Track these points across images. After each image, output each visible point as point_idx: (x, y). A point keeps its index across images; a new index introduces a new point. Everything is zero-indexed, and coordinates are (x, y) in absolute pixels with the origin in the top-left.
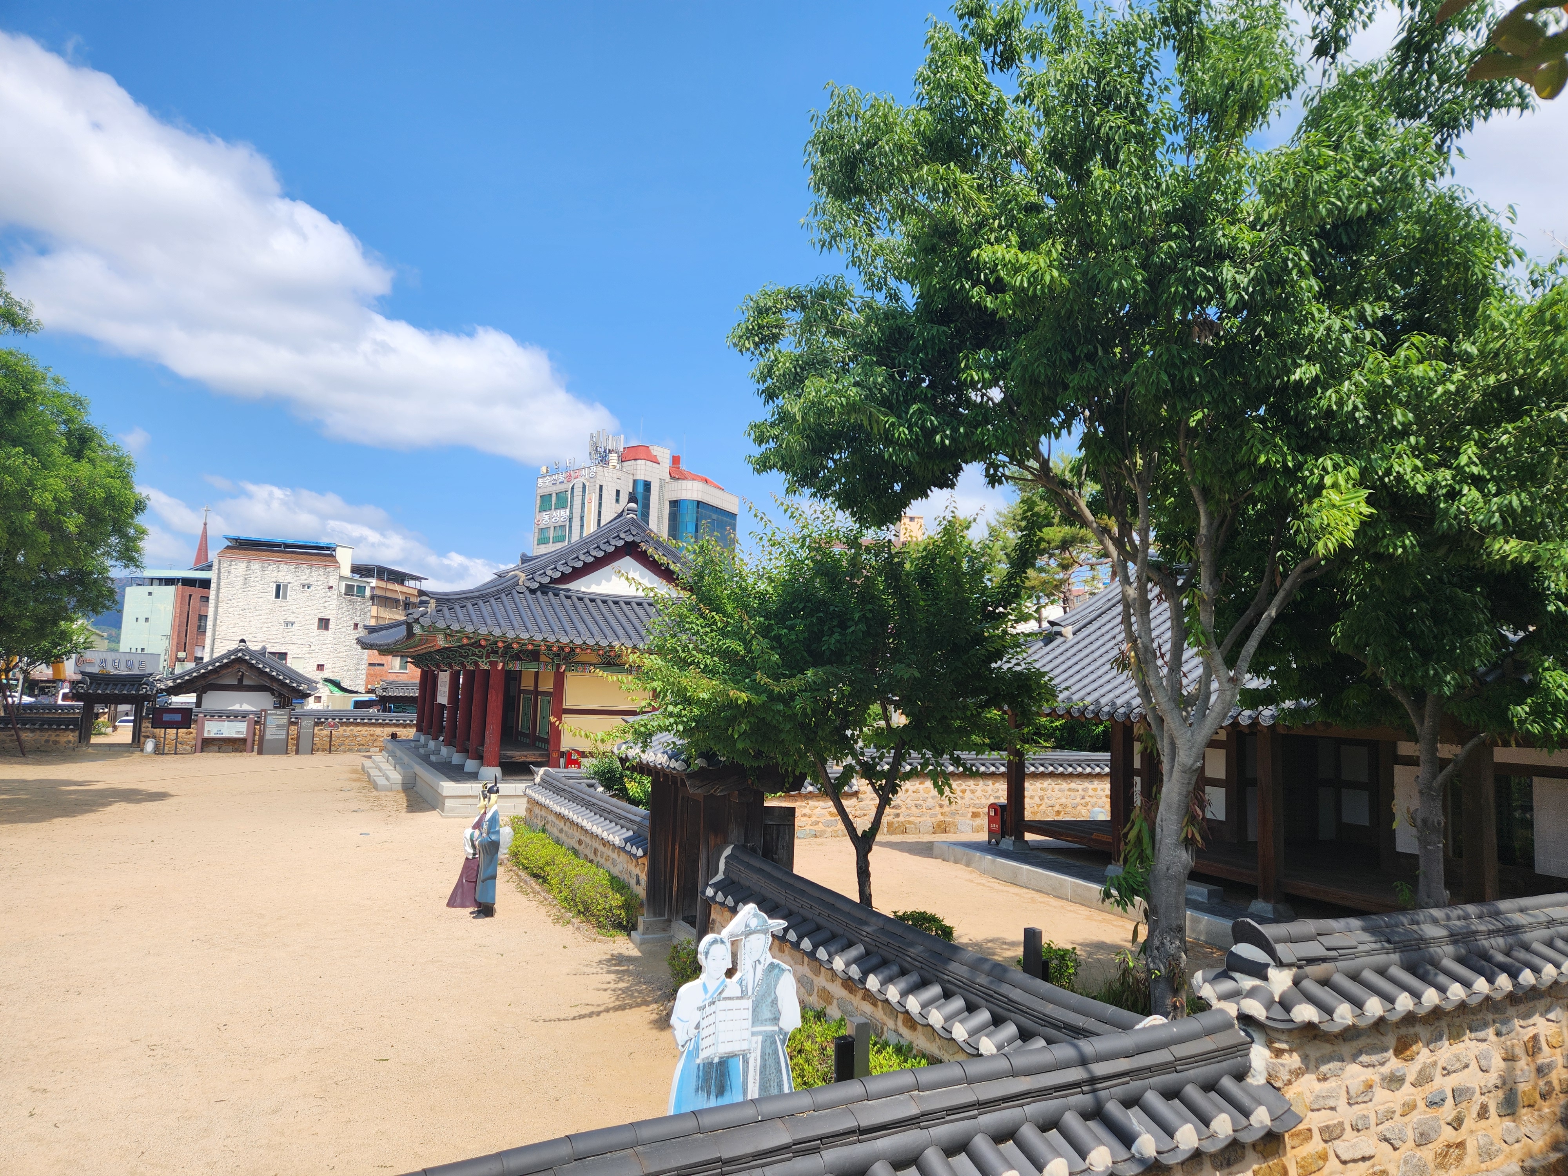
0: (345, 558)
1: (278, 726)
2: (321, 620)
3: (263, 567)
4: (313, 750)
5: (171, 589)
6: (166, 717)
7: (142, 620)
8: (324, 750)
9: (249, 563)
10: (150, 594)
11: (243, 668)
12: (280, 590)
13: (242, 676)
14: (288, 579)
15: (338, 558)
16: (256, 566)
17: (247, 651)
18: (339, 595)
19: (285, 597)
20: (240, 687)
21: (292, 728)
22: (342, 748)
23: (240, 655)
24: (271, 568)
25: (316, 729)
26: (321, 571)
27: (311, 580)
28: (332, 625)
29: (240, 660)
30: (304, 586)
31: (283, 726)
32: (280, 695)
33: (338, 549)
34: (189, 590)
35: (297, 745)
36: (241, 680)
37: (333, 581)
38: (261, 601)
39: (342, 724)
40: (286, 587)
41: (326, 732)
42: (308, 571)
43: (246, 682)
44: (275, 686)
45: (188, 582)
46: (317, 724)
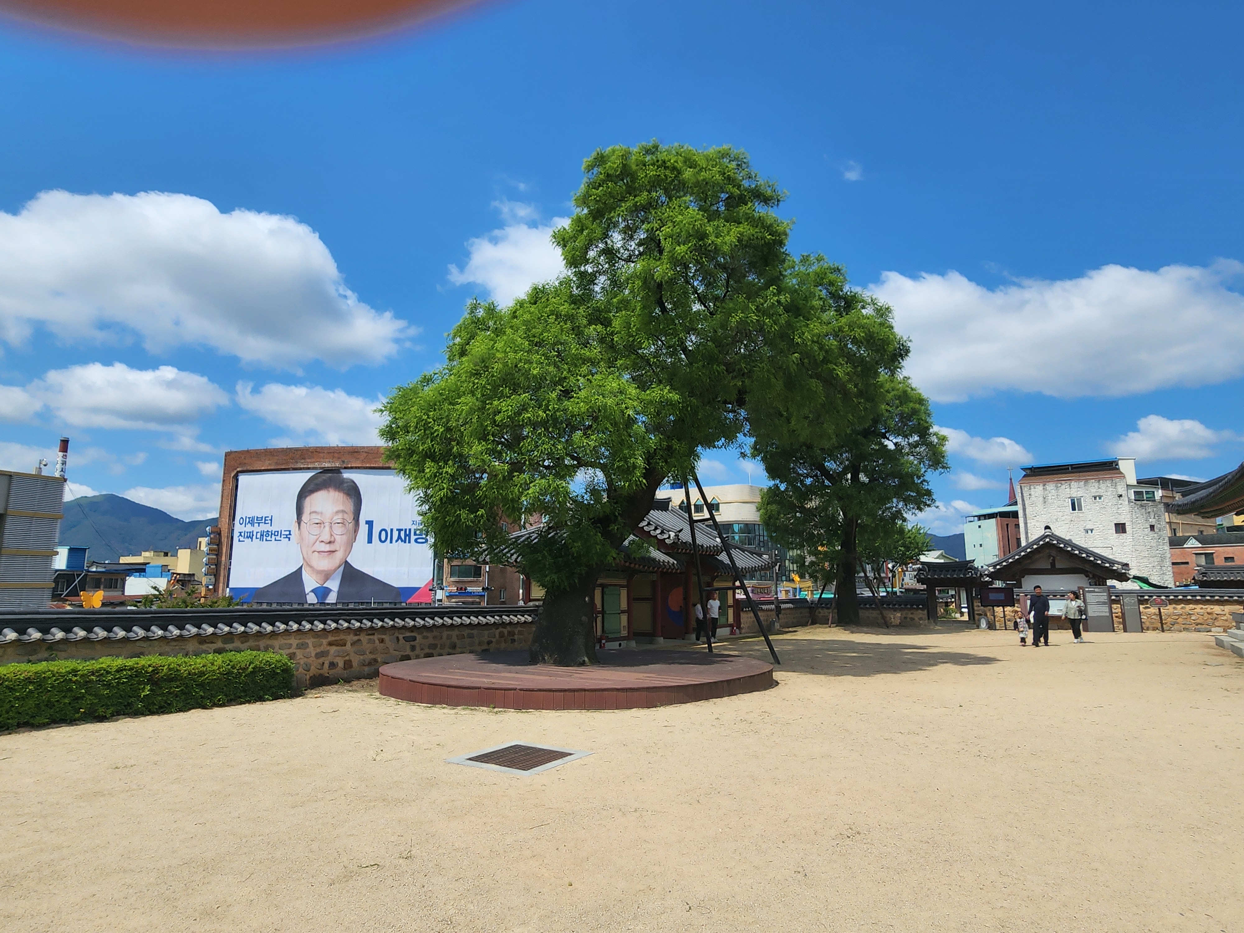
0: (1128, 469)
1: (1099, 603)
2: (1117, 525)
3: (1057, 487)
4: (1142, 629)
5: (993, 521)
6: (992, 596)
7: (978, 546)
8: (1154, 629)
9: (1044, 485)
10: (980, 527)
11: (1054, 553)
12: (1075, 505)
13: (1054, 560)
14: (1080, 494)
15: (1122, 470)
16: (1051, 486)
17: (1053, 536)
18: (1130, 501)
19: (1080, 509)
20: (1053, 571)
21: (1114, 606)
22: (1176, 627)
23: (1047, 540)
24: (1063, 487)
25: (1141, 607)
26: (1108, 483)
27: (1101, 492)
28: (1128, 528)
29: (1048, 545)
30: (1095, 498)
31: (1104, 603)
32: (1094, 576)
33: (1120, 462)
34: (1006, 520)
35: (1124, 623)
36: (1053, 564)
37: (1121, 490)
38: (1061, 514)
39: (1171, 602)
40: (1079, 500)
41: (1153, 610)
42: (1096, 485)
43: (1058, 565)
44: (1087, 568)
45: (1003, 515)
46: (1141, 602)
